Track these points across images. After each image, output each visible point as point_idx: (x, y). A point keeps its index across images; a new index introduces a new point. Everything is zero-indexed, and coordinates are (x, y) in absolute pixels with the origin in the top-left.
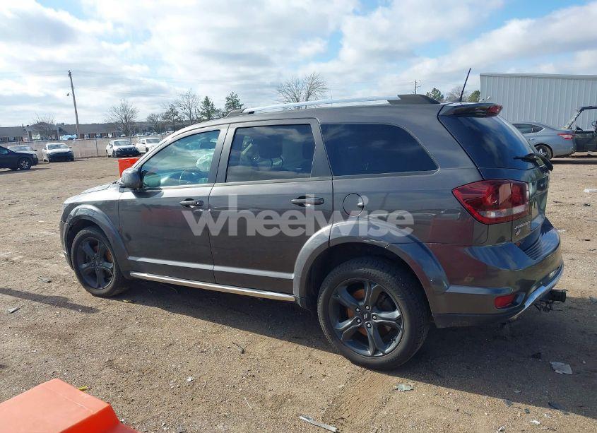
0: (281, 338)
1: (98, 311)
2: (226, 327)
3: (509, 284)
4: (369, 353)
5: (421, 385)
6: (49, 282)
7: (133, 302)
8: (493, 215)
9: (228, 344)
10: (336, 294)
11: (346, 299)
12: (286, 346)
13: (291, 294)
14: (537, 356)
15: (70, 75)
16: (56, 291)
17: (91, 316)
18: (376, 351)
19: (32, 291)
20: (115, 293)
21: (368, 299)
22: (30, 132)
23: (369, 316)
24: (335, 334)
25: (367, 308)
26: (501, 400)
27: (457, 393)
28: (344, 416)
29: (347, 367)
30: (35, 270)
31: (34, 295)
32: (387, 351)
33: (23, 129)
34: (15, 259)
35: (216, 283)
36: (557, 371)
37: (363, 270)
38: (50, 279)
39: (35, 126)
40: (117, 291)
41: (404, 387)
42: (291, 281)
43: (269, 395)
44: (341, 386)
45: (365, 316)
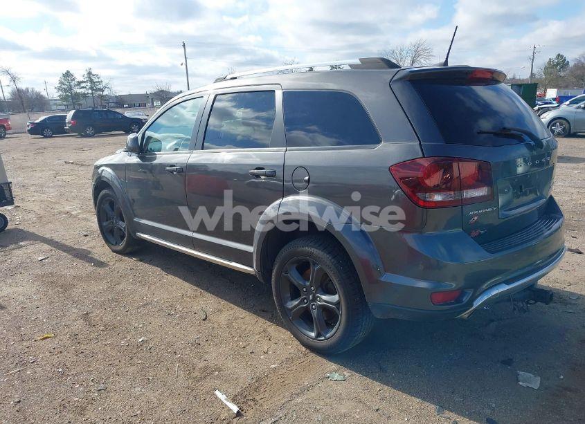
0: (248, 309)
1: (108, 265)
2: (205, 293)
3: (454, 278)
4: (313, 334)
5: (357, 376)
6: (86, 236)
7: (141, 261)
8: (438, 198)
9: (195, 309)
10: (286, 272)
11: (295, 277)
12: (248, 318)
13: (252, 267)
14: (508, 362)
15: (184, 46)
16: (86, 245)
17: (99, 270)
18: (319, 335)
19: (68, 243)
20: (127, 251)
21: (312, 280)
22: (152, 99)
23: (314, 296)
24: (285, 311)
25: (312, 288)
26: (433, 406)
27: (388, 391)
28: (257, 398)
29: (294, 347)
30: (83, 224)
31: (66, 246)
32: (328, 336)
33: (146, 96)
34: (73, 213)
35: (195, 249)
36: (521, 383)
37: (306, 248)
38: (89, 233)
39: (155, 94)
40: (129, 249)
41: (336, 376)
42: (251, 254)
43: (202, 365)
44: (273, 366)
45: (311, 297)
